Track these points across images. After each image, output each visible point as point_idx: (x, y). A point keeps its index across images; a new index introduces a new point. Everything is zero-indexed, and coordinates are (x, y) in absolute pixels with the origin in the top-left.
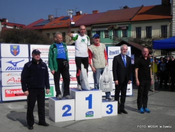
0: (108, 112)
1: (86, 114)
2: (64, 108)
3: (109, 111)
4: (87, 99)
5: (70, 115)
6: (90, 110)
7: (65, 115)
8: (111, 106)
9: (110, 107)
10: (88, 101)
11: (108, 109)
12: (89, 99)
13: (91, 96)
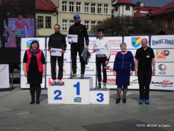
0: (98, 100)
1: (75, 100)
2: (55, 93)
3: (100, 99)
4: (75, 86)
5: (61, 98)
6: (78, 96)
7: (56, 98)
8: (102, 95)
9: (100, 96)
10: (76, 88)
11: (98, 97)
12: (77, 86)
13: (78, 83)
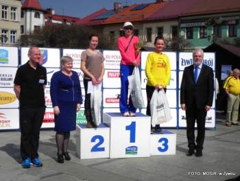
0: (160, 149)
1: (126, 150)
2: (93, 140)
3: (163, 147)
4: (127, 128)
5: (103, 149)
6: (133, 144)
7: (95, 149)
8: (166, 140)
9: (163, 142)
10: (129, 131)
11: (161, 145)
12: (132, 128)
13: (134, 124)
